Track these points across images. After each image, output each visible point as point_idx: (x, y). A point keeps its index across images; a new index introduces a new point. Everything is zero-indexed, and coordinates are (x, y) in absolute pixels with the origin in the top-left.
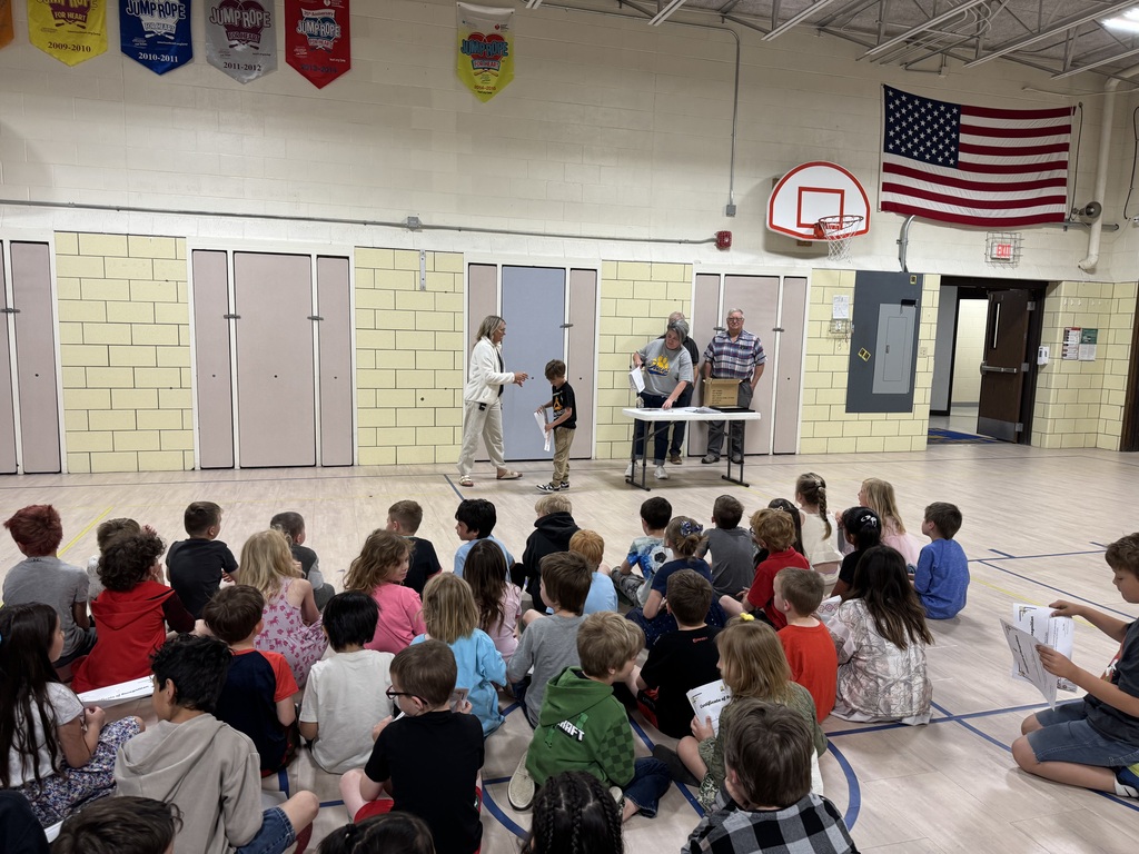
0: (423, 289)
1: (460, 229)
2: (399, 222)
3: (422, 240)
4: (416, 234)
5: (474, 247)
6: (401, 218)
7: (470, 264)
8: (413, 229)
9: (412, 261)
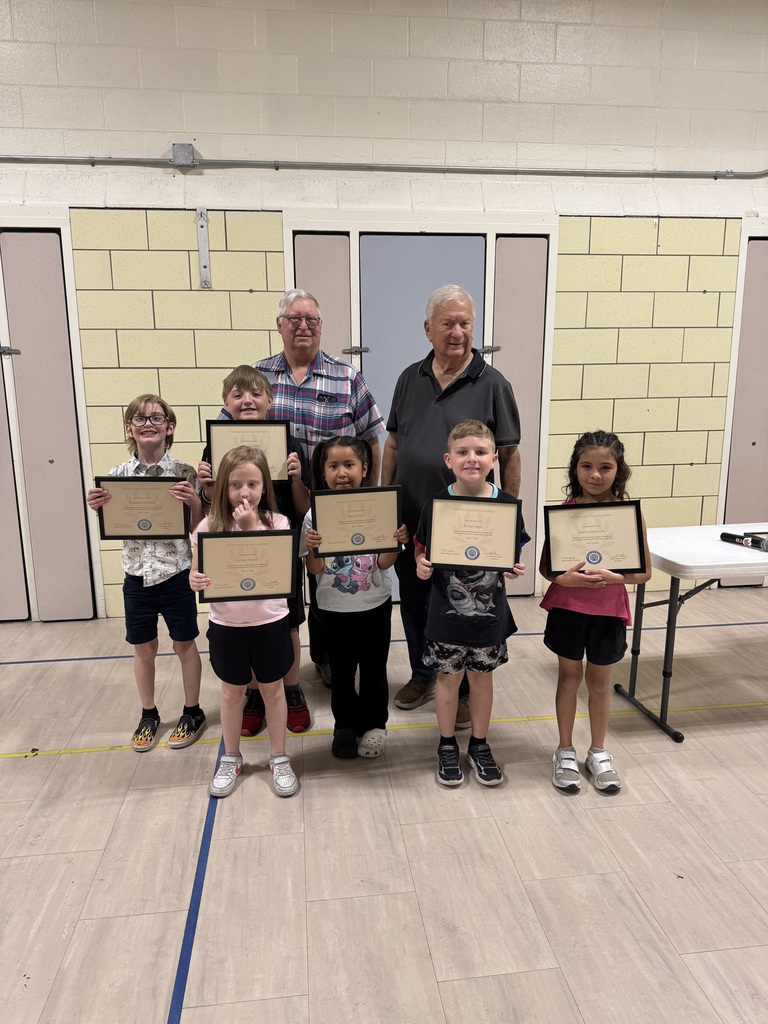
0: (206, 286)
1: (277, 166)
2: (157, 155)
3: (204, 190)
4: (191, 180)
5: (304, 199)
6: (160, 149)
7: (295, 233)
8: (185, 169)
9: (183, 231)
